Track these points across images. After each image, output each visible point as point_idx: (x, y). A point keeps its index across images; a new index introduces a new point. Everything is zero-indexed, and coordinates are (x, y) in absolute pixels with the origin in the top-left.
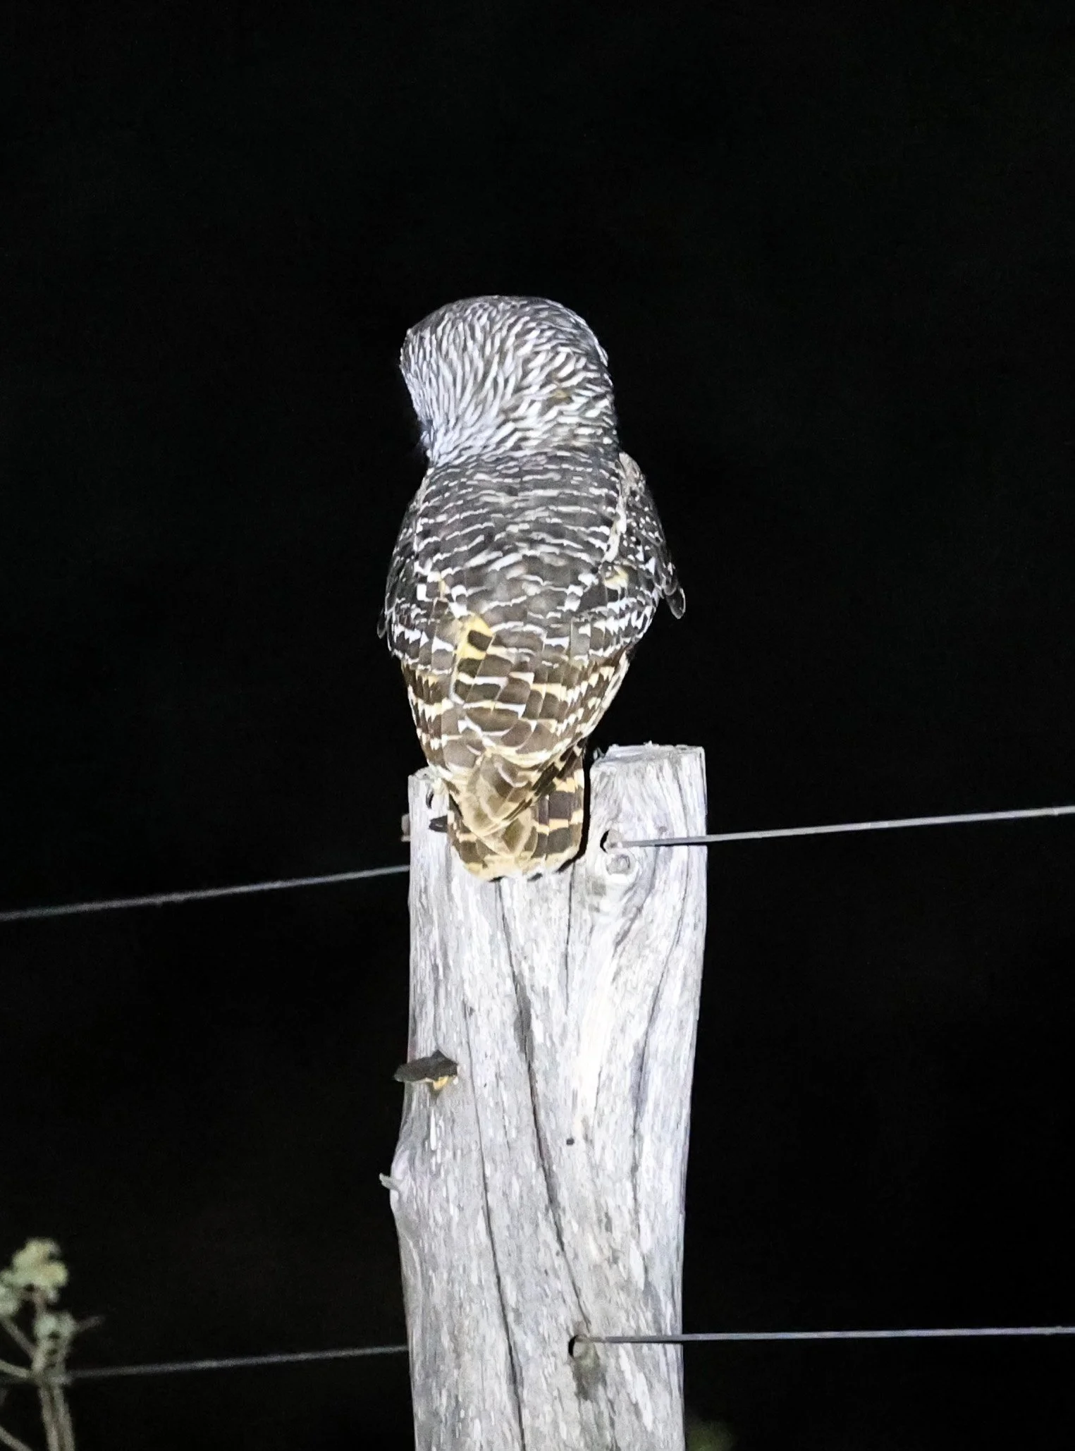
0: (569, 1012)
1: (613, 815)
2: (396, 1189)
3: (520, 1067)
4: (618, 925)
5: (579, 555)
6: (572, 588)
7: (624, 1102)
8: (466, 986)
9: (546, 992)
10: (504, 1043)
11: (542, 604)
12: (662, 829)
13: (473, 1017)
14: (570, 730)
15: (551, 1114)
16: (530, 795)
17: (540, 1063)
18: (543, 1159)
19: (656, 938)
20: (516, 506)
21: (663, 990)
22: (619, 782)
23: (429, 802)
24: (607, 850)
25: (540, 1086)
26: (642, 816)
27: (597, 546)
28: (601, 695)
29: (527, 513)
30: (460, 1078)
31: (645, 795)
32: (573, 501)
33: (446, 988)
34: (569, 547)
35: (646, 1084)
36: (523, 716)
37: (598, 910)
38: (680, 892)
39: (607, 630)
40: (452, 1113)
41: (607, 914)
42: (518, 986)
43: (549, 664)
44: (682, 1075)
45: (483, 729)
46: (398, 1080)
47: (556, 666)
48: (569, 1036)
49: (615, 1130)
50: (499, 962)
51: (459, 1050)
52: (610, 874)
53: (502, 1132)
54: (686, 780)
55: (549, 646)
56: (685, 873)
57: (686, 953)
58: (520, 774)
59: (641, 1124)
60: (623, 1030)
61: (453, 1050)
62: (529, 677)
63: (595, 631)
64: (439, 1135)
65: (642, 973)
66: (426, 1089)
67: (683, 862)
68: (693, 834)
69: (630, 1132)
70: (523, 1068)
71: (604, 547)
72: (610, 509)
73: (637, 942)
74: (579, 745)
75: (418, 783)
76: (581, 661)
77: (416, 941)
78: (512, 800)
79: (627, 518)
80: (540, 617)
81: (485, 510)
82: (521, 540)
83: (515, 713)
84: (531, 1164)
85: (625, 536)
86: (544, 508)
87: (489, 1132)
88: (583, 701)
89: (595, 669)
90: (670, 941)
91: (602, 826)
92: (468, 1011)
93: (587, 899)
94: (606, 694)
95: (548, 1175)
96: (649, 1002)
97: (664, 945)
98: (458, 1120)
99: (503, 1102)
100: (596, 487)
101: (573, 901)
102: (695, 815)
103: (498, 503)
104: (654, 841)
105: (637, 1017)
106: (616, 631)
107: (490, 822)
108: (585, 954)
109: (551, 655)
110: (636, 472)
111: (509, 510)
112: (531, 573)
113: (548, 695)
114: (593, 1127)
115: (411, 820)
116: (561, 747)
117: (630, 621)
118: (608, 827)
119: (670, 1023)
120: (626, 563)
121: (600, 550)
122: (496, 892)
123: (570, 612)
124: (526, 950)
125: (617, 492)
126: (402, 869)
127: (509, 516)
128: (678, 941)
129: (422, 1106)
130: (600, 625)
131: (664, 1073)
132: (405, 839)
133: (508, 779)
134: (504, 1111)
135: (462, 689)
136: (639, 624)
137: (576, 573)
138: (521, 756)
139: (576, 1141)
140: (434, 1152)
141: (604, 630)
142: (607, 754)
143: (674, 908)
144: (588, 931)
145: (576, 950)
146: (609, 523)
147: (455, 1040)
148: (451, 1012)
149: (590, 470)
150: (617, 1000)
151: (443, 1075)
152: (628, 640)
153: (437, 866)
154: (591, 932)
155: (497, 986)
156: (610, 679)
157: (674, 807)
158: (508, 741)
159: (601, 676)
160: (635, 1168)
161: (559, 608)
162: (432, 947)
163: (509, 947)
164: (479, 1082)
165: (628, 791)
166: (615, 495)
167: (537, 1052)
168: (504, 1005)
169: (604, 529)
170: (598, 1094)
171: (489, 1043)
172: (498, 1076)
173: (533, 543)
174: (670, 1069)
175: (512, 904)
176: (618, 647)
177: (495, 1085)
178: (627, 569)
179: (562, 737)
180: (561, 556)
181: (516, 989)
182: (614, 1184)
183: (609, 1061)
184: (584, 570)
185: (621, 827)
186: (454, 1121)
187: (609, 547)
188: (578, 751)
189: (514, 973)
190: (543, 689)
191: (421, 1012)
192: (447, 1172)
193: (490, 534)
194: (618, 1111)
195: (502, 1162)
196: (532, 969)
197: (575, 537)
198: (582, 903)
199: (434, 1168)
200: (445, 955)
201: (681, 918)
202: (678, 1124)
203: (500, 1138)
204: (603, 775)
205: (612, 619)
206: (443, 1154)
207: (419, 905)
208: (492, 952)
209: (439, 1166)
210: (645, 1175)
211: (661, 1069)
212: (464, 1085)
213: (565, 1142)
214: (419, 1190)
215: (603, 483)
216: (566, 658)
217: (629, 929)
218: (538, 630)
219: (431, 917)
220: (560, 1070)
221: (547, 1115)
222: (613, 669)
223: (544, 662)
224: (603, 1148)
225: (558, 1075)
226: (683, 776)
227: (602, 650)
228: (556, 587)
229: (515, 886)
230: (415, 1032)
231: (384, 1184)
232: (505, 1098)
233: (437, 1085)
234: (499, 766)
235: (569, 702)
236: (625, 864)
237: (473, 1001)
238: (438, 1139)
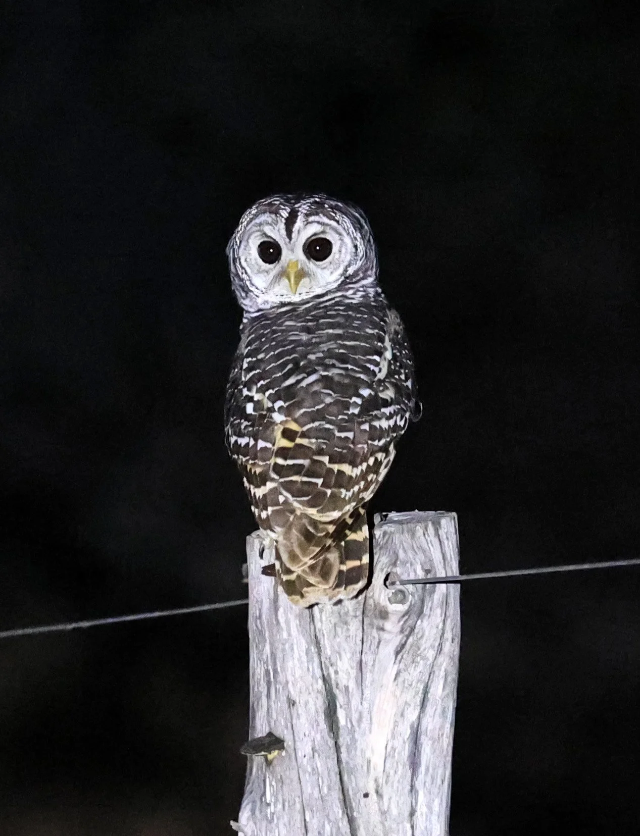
0: (364, 702)
1: (393, 561)
2: (243, 832)
3: (329, 743)
4: (397, 640)
5: (358, 375)
6: (354, 399)
7: (404, 766)
8: (290, 685)
9: (347, 688)
10: (318, 725)
11: (334, 409)
12: (427, 572)
13: (295, 708)
14: (355, 496)
15: (352, 777)
16: (329, 542)
17: (344, 740)
18: (346, 808)
19: (425, 649)
20: (314, 340)
21: (431, 686)
22: (397, 538)
23: (261, 556)
24: (388, 587)
25: (344, 756)
26: (414, 561)
27: (371, 369)
28: (377, 473)
29: (321, 346)
30: (287, 752)
31: (415, 548)
32: (354, 338)
33: (276, 688)
34: (352, 369)
35: (420, 752)
36: (323, 485)
37: (382, 629)
38: (441, 616)
39: (380, 426)
40: (281, 776)
41: (389, 632)
42: (327, 685)
43: (340, 450)
44: (445, 746)
45: (293, 496)
46: (243, 753)
47: (345, 451)
48: (364, 720)
49: (398, 787)
50: (313, 667)
51: (285, 732)
52: (391, 604)
53: (317, 789)
54: (445, 537)
55: (340, 438)
56: (445, 603)
57: (447, 659)
58: (321, 526)
59: (416, 783)
60: (402, 715)
61: (282, 732)
62: (326, 459)
63: (371, 427)
64: (272, 791)
65: (415, 673)
66: (263, 759)
67: (443, 594)
68: (450, 574)
69: (409, 788)
70: (331, 743)
71: (376, 369)
72: (379, 344)
73: (411, 652)
74: (363, 507)
75: (253, 542)
76: (363, 448)
77: (253, 655)
78: (317, 545)
79: (393, 350)
80: (334, 418)
81: (293, 346)
82: (319, 365)
83: (316, 484)
84: (338, 812)
85: (392, 362)
86: (333, 342)
87: (308, 789)
88: (364, 476)
89: (372, 455)
90: (434, 651)
91: (385, 570)
92: (292, 703)
93: (375, 621)
94: (381, 471)
95: (351, 821)
96: (420, 695)
97: (431, 654)
98: (287, 781)
99: (318, 769)
100: (372, 329)
101: (365, 623)
102: (451, 560)
103: (301, 339)
104: (423, 579)
105: (412, 705)
106: (387, 428)
107: (301, 561)
108: (374, 661)
109: (342, 444)
110: (397, 318)
111: (308, 344)
112: (325, 388)
113: (339, 471)
114: (382, 784)
115: (249, 567)
116: (349, 508)
117: (396, 422)
118: (389, 570)
119: (436, 710)
120: (393, 380)
121: (374, 372)
122: (310, 618)
123: (353, 414)
124: (332, 659)
125: (385, 332)
126: (244, 602)
127: (309, 348)
128: (440, 650)
129: (260, 772)
130: (376, 424)
131: (433, 744)
132: (245, 581)
133: (312, 531)
134: (318, 774)
135: (277, 469)
136: (402, 423)
137: (357, 389)
138: (321, 514)
139: (370, 796)
140: (269, 805)
141: (378, 427)
142: (387, 518)
143: (437, 627)
144: (376, 644)
145: (368, 658)
146: (380, 354)
147: (283, 724)
148: (279, 705)
149: (366, 316)
150: (398, 693)
151: (274, 750)
152: (395, 435)
153: (268, 600)
154: (378, 647)
155: (312, 685)
156: (382, 460)
157: (437, 556)
158: (311, 504)
159: (376, 459)
160: (412, 813)
161: (345, 412)
162: (265, 657)
163: (319, 655)
164: (300, 754)
165: (403, 545)
166: (383, 334)
167: (341, 731)
168: (317, 698)
169: (376, 358)
170: (385, 762)
171: (307, 725)
172: (314, 750)
173: (327, 367)
174: (436, 743)
175: (322, 626)
176: (388, 439)
177: (312, 756)
178: (395, 385)
179: (349, 502)
180: (347, 376)
181: (325, 686)
182: (398, 824)
183: (393, 737)
184: (363, 386)
185: (398, 570)
186: (282, 782)
187: (380, 371)
188: (362, 511)
189: (323, 675)
190: (336, 467)
191: (258, 704)
192: (278, 819)
193: (296, 362)
194: (399, 773)
195: (317, 810)
196: (336, 672)
197: (355, 363)
198: (371, 625)
199: (269, 815)
200: (275, 664)
201: (443, 634)
202: (443, 782)
203: (316, 793)
204: (385, 533)
205: (384, 420)
206: (275, 806)
207: (255, 628)
208: (308, 662)
209: (273, 814)
210: (419, 817)
211: (430, 742)
212: (290, 757)
213: (362, 796)
214: (259, 832)
215: (375, 325)
216: (352, 446)
217: (406, 642)
218: (331, 427)
219: (264, 638)
220: (358, 744)
221: (349, 778)
222: (384, 455)
223: (336, 449)
224: (390, 799)
225: (356, 747)
226: (442, 532)
227: (377, 441)
228: (342, 397)
229: (324, 614)
230: (254, 718)
231: (234, 828)
232: (319, 765)
233: (270, 757)
234: (305, 521)
235: (354, 476)
236: (400, 596)
237: (294, 695)
238: (272, 795)
